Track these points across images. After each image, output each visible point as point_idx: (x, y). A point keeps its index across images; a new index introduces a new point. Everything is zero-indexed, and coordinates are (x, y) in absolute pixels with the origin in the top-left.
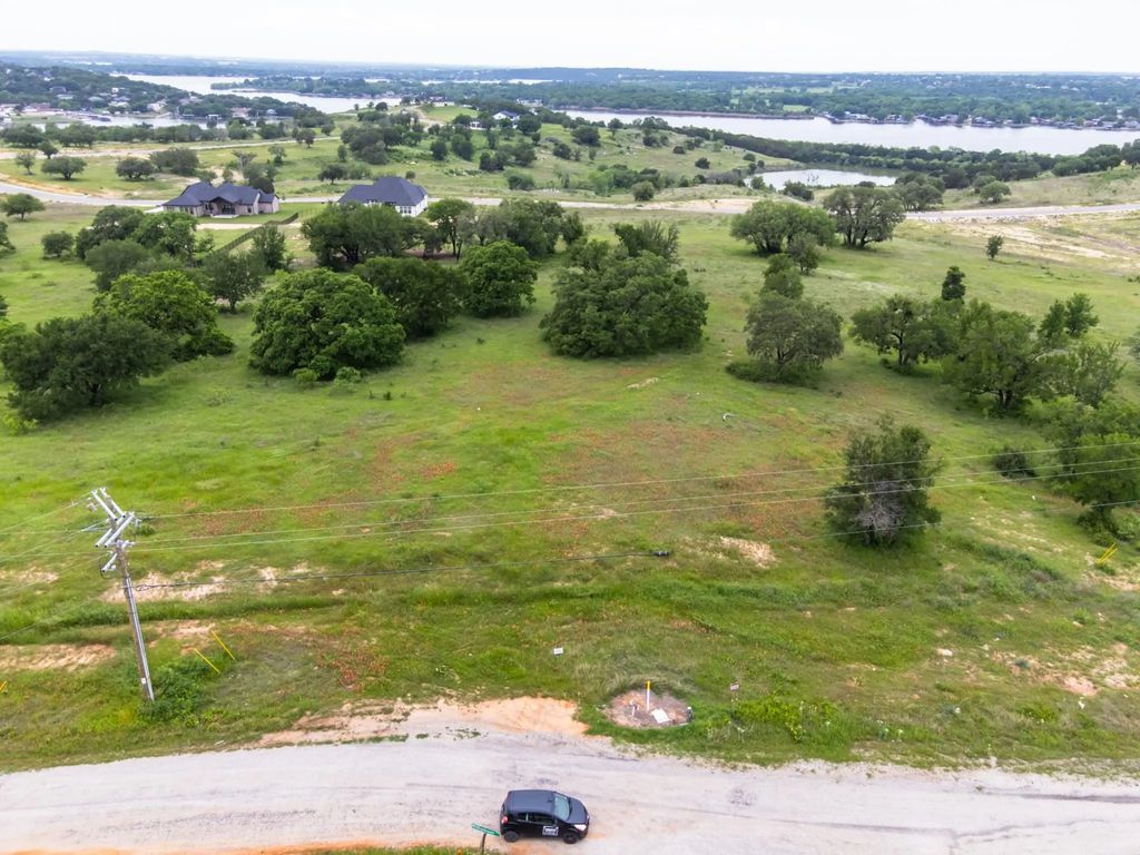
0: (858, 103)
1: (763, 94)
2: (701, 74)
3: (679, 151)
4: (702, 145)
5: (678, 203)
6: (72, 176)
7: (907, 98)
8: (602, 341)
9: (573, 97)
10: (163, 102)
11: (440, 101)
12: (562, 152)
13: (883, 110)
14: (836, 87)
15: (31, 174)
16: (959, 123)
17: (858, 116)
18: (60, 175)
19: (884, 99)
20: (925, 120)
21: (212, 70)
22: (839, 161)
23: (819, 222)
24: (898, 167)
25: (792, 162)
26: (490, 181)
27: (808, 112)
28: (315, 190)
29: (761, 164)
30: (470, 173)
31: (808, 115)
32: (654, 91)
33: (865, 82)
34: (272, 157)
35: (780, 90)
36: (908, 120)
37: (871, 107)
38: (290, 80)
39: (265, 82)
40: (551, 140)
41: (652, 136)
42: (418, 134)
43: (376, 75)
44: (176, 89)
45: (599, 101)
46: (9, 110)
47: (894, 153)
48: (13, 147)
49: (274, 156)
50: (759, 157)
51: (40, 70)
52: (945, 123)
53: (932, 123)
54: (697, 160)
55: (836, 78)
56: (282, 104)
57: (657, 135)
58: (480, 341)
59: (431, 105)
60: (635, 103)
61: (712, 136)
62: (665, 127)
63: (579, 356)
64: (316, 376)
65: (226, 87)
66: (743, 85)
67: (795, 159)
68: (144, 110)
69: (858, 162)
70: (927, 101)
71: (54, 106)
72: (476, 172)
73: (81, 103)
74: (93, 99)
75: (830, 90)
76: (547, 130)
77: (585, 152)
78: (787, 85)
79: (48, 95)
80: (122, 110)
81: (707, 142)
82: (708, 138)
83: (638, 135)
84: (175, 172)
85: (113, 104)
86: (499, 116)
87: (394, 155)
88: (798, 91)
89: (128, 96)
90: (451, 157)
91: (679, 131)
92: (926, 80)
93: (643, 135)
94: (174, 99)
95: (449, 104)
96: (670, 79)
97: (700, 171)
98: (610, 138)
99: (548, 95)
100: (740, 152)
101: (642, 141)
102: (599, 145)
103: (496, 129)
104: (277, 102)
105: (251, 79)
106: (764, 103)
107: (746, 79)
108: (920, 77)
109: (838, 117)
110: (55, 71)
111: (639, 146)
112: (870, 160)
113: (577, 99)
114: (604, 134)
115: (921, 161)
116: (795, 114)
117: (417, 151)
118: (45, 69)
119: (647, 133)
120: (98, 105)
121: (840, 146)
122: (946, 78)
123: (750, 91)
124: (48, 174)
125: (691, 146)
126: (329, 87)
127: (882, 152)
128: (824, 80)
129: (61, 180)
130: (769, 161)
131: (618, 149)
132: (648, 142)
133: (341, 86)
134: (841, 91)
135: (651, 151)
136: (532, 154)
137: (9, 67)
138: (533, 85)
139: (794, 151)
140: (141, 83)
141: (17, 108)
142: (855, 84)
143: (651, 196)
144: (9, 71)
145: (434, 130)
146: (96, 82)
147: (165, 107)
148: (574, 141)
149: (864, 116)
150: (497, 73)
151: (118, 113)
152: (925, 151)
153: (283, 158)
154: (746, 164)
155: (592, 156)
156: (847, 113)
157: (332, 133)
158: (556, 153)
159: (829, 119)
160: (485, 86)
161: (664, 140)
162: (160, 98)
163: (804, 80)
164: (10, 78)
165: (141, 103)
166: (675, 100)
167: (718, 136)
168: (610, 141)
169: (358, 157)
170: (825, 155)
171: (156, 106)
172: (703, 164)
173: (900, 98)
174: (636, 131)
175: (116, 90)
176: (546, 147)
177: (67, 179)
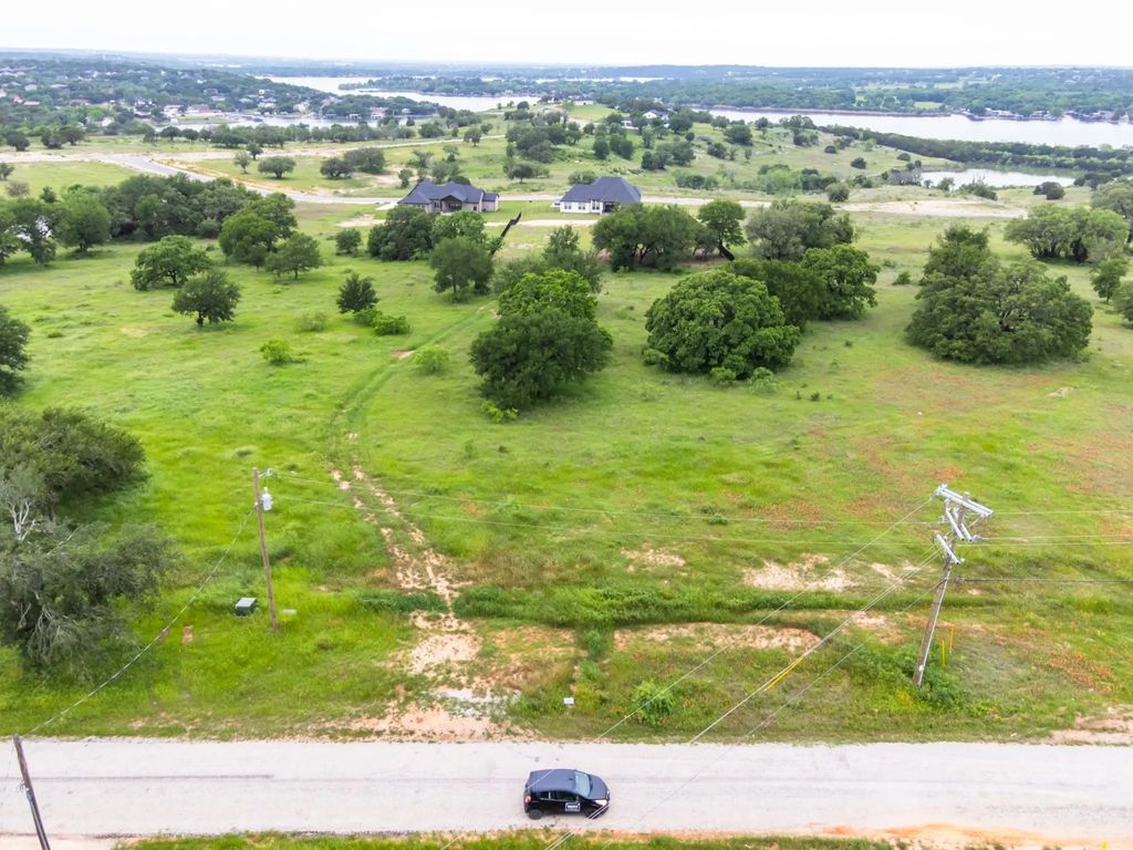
0: (996, 99)
1: (888, 90)
2: (815, 70)
3: (831, 150)
4: (852, 144)
5: (876, 204)
6: (283, 175)
7: (1050, 93)
8: (1002, 347)
9: (694, 95)
10: (307, 103)
11: (579, 100)
12: (717, 152)
13: (1027, 106)
14: (966, 83)
15: (246, 173)
16: (1115, 120)
17: (1000, 112)
18: (274, 175)
19: (1027, 95)
20: (1075, 116)
21: (334, 72)
22: (1000, 160)
23: (1112, 227)
24: (1069, 167)
25: (949, 162)
26: (654, 180)
27: (942, 109)
28: (509, 189)
29: (918, 164)
30: (633, 172)
31: (942, 112)
32: (773, 89)
33: (995, 77)
34: (446, 156)
35: (905, 87)
36: (1057, 116)
37: (1012, 103)
38: (411, 79)
39: (387, 83)
40: (704, 140)
41: (801, 135)
42: (574, 134)
43: (488, 74)
44: (315, 90)
45: (721, 99)
46: (174, 111)
47: (1059, 152)
48: (216, 147)
49: (449, 154)
50: (914, 157)
51: (192, 73)
52: (1098, 119)
53: (1083, 119)
54: (853, 160)
55: (962, 73)
56: (416, 103)
57: (807, 134)
58: (848, 344)
59: (572, 105)
60: (759, 102)
61: (861, 135)
62: (809, 125)
63: (970, 362)
64: (734, 375)
65: (352, 87)
66: (864, 81)
67: (951, 159)
68: (290, 110)
69: (1023, 161)
70: (1074, 97)
71: (213, 107)
72: (638, 172)
73: (234, 105)
74: (244, 100)
75: (960, 85)
76: (698, 129)
77: (740, 151)
78: (911, 81)
79: (203, 97)
80: (270, 111)
81: (856, 141)
82: (857, 137)
83: (786, 135)
84: (365, 170)
85: (261, 105)
86: (650, 115)
87: (558, 154)
88: (925, 86)
89: (275, 98)
90: (612, 156)
91: (826, 130)
92: (1064, 74)
93: (792, 134)
94: (316, 100)
95: (587, 103)
96: (783, 76)
97: (856, 172)
98: (760, 137)
99: (667, 93)
100: (893, 152)
101: (792, 140)
102: (751, 145)
103: (649, 128)
104: (409, 101)
105: (374, 79)
106: (893, 100)
107: (865, 75)
108: (1056, 71)
109: (978, 113)
110: (205, 73)
111: (789, 144)
112: (1036, 159)
113: (699, 97)
114: (755, 134)
115: (1095, 160)
116: (930, 111)
117: (578, 150)
118: (198, 72)
119: (796, 133)
120: (249, 106)
121: (996, 144)
122: (1085, 72)
123: (872, 88)
124: (264, 173)
125: (844, 145)
126: (452, 87)
127: (1045, 150)
128: (952, 75)
129: (273, 178)
130: (926, 161)
131: (771, 149)
132: (798, 141)
133: (462, 85)
134: (971, 86)
135: (801, 150)
136: (691, 153)
137: (164, 69)
138: (646, 83)
139: (950, 150)
140: (284, 85)
141: (180, 109)
142: (985, 78)
143: (846, 197)
144: (163, 73)
145: (589, 129)
146: (244, 84)
147: (310, 108)
148: (727, 140)
149: (1007, 113)
150: (605, 71)
151: (267, 113)
152: (1096, 149)
153: (456, 157)
154: (903, 164)
155: (748, 156)
156: (988, 109)
157: (490, 132)
158: (711, 153)
159: (969, 116)
160: (600, 84)
161: (814, 138)
162: (304, 99)
163: (930, 76)
164: (166, 80)
165: (289, 104)
166: (800, 98)
167: (867, 135)
168: (761, 141)
169: (526, 155)
170: (985, 154)
171: (301, 107)
172: (859, 164)
173: (1043, 93)
174: (783, 130)
175: (262, 91)
176: (699, 147)
177: (279, 178)
